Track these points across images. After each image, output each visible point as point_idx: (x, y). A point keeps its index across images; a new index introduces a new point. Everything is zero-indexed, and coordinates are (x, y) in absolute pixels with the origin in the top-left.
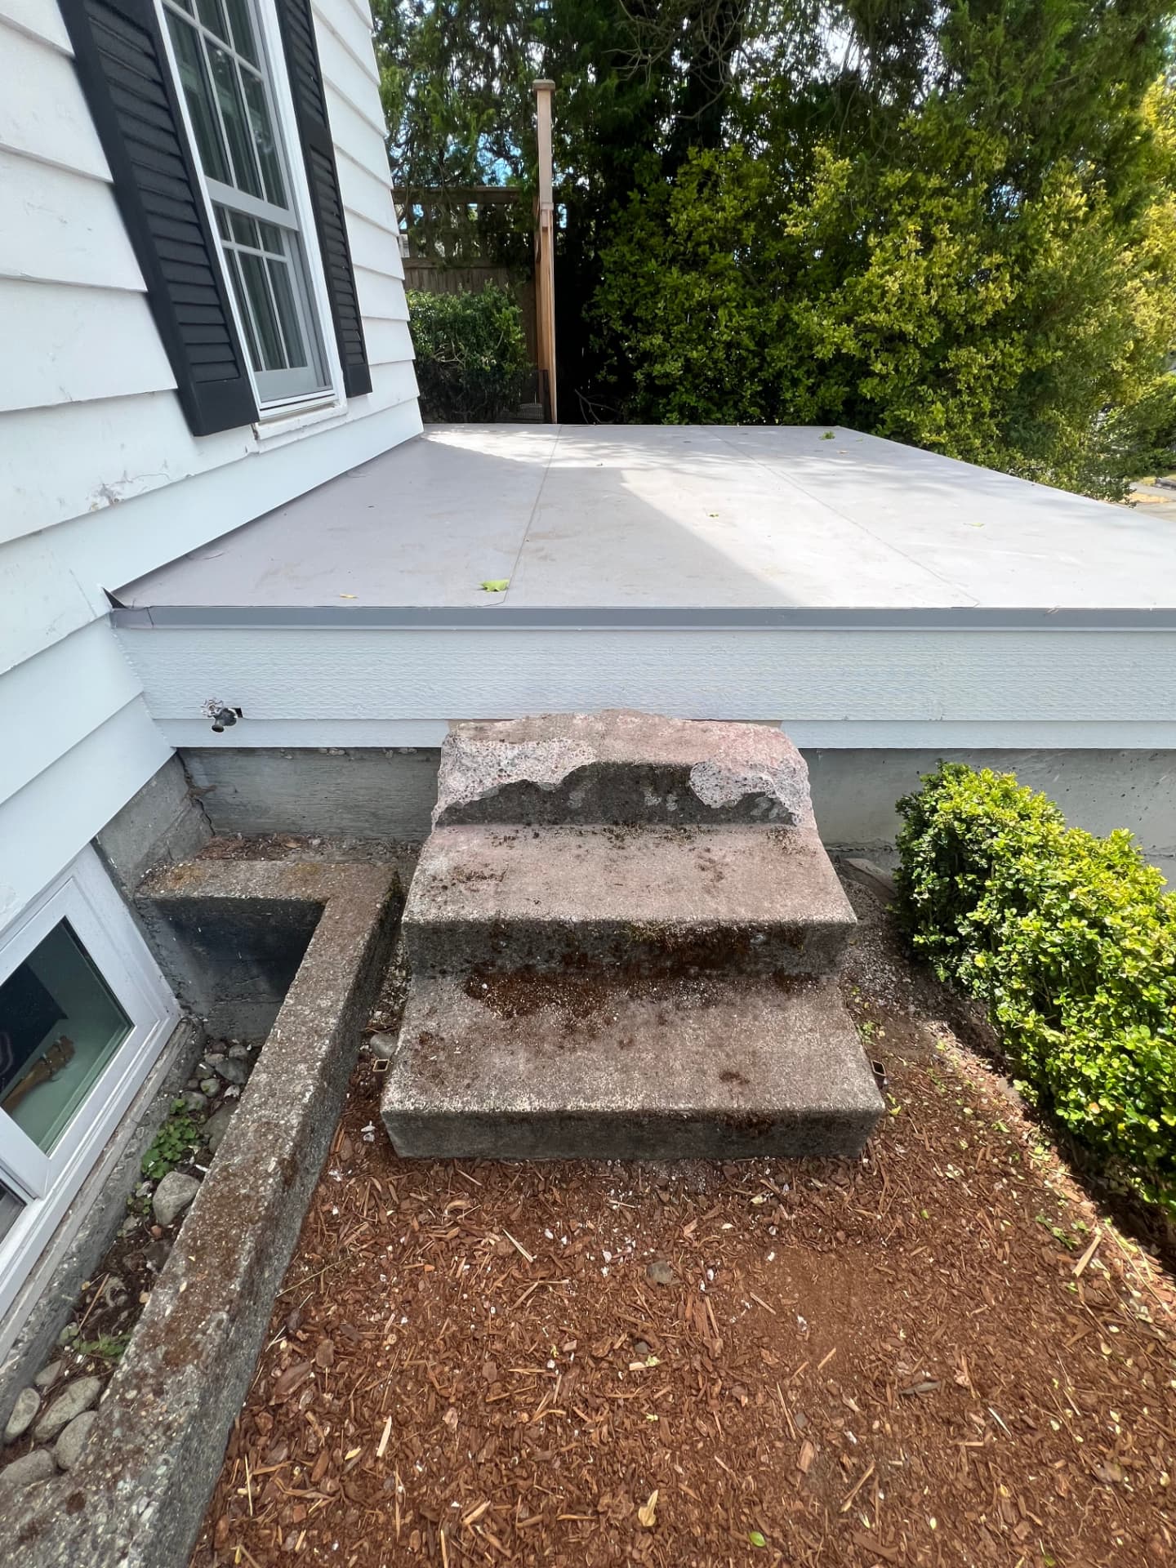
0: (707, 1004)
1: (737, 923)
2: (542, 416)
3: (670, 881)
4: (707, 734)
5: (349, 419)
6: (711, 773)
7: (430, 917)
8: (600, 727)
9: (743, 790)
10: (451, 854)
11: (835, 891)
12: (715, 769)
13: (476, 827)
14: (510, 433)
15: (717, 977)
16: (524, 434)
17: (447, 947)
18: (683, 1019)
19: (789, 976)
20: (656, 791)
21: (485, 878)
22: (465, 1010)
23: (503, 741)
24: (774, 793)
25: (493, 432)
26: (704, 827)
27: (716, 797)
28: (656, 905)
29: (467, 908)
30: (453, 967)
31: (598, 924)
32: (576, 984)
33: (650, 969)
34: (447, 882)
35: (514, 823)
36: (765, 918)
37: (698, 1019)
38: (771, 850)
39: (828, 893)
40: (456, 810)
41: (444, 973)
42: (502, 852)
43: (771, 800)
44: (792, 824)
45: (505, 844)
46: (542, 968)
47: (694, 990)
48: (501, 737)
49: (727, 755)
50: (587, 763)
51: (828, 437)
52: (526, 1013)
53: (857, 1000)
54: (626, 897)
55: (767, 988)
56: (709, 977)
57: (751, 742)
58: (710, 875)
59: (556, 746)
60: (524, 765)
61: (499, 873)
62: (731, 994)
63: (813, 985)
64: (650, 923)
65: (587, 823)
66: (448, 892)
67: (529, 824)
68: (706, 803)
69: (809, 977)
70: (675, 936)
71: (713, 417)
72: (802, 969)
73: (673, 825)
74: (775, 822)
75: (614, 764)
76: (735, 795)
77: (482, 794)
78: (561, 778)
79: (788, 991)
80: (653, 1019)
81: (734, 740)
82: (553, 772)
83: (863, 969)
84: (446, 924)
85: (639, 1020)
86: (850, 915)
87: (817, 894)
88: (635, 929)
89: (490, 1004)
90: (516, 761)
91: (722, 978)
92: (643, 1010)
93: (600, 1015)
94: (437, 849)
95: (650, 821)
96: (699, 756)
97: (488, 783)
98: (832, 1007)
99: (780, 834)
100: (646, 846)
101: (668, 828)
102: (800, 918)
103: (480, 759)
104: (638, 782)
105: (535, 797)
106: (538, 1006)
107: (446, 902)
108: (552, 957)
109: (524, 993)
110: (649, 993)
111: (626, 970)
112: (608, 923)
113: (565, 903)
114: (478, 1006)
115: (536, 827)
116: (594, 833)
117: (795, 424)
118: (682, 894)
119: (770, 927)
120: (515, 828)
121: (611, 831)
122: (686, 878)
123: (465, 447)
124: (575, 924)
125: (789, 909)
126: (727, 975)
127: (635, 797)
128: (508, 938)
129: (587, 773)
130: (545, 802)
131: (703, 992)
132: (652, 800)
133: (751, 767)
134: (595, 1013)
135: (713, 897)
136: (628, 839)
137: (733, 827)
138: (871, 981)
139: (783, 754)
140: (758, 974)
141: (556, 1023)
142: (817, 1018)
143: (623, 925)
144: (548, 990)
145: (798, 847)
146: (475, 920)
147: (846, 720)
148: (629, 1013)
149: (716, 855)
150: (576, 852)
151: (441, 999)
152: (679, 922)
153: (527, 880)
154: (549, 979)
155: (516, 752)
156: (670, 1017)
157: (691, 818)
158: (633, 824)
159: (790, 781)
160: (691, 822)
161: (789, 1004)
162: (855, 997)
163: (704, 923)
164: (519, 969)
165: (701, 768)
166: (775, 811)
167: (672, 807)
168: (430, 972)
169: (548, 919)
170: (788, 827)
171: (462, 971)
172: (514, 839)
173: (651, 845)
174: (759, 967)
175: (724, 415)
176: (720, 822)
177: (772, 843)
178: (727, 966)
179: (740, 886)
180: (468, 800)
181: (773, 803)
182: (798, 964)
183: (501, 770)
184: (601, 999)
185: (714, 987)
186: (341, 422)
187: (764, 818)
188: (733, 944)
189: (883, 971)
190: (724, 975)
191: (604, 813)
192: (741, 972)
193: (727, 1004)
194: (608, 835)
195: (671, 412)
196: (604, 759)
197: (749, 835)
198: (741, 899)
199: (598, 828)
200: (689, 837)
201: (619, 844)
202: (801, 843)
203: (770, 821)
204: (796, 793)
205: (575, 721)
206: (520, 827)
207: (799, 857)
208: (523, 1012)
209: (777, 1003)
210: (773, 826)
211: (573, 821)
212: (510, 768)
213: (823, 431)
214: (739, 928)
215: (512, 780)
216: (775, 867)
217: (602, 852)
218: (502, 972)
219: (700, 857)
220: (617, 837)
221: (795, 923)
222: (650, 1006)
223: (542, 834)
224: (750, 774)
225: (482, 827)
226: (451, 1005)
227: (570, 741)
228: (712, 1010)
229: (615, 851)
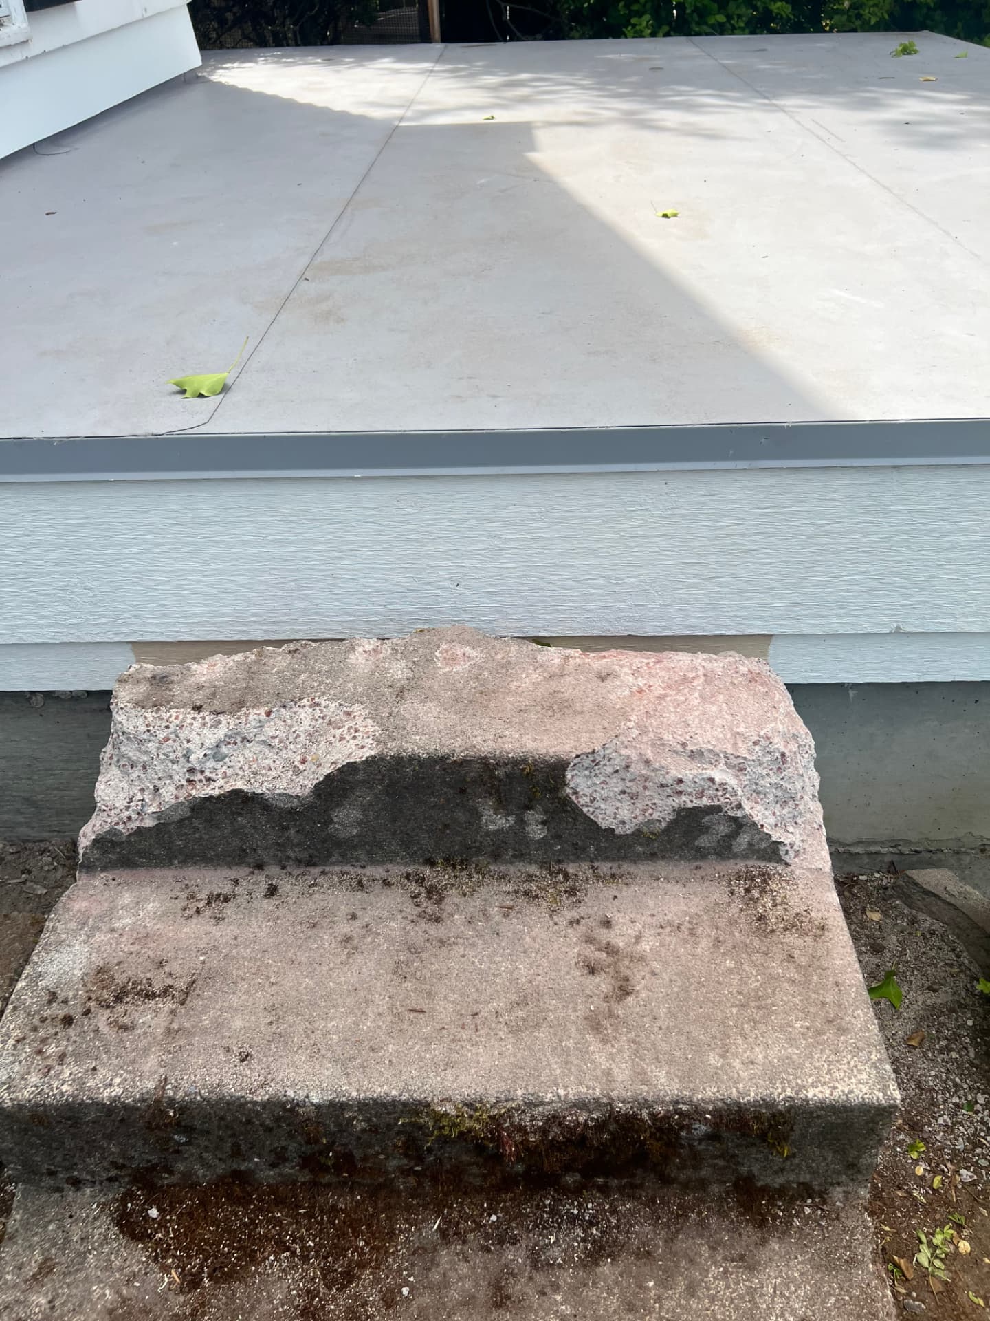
0: (595, 1255)
1: (645, 1104)
2: (416, 28)
3: (523, 1001)
4: (609, 684)
5: (34, 49)
6: (609, 770)
7: (25, 1095)
8: (399, 670)
9: (677, 802)
10: (99, 937)
11: (858, 1023)
12: (618, 763)
13: (159, 872)
14: (360, 62)
15: (621, 1189)
16: (386, 63)
17: (69, 1143)
18: (543, 1293)
19: (765, 1190)
20: (502, 805)
21: (151, 996)
22: (108, 1268)
23: (198, 708)
24: (739, 806)
25: (329, 61)
26: (604, 868)
27: (624, 814)
28: (485, 1061)
29: (102, 1072)
30: (92, 1173)
31: (364, 1106)
32: (334, 1208)
33: (484, 1177)
34: (75, 1009)
35: (230, 865)
36: (708, 1093)
37: (574, 1293)
38: (733, 922)
39: (843, 1031)
40: (114, 844)
41: (77, 1184)
42: (198, 930)
43: (735, 819)
44: (780, 860)
45: (208, 913)
46: (268, 1175)
47: (573, 1219)
48: (198, 698)
49: (644, 731)
50: (360, 755)
51: (906, 51)
52: (228, 1277)
53: (920, 1171)
54: (428, 1041)
55: (723, 1215)
56: (605, 1190)
57: (694, 700)
58: (603, 984)
59: (305, 716)
60: (240, 757)
61: (181, 984)
62: (647, 1228)
63: (815, 1207)
64: (469, 1105)
65: (373, 862)
66: (72, 1032)
67: (260, 866)
68: (604, 824)
69: (807, 1191)
70: (522, 1129)
71: (711, 21)
72: (792, 1177)
73: (543, 865)
74: (745, 857)
75: (412, 759)
76: (662, 810)
77: (158, 815)
78: (310, 785)
79: (762, 1224)
80: (483, 1293)
81: (661, 698)
82: (297, 772)
83: (934, 1103)
84: (57, 1108)
85: (454, 1295)
86: (884, 1089)
87: (819, 1033)
88: (438, 1117)
89: (159, 1255)
90: (224, 750)
91: (630, 1192)
92: (464, 1268)
93: (377, 1281)
94: (73, 925)
95: (496, 857)
96: (585, 738)
97: (169, 794)
98: (852, 1261)
99: (756, 884)
100: (485, 913)
101: (533, 869)
102: (781, 1093)
103: (152, 746)
104: (463, 792)
105: (263, 819)
106: (253, 1259)
107: (62, 1057)
108: (285, 1160)
109: (230, 1231)
110: (479, 1226)
111: (435, 1179)
112: (384, 1105)
113: (301, 1058)
114: (137, 1256)
115: (274, 870)
116: (387, 884)
117: (854, 30)
118: (542, 1034)
119: (717, 1113)
120: (233, 874)
121: (421, 880)
122: (557, 993)
123: (270, 91)
124: (318, 1107)
125: (757, 1070)
126: (641, 1186)
127: (461, 816)
128: (188, 1130)
129: (361, 776)
130: (285, 829)
131: (591, 1224)
132: (496, 821)
133: (692, 755)
134: (367, 1275)
135: (605, 1041)
136: (452, 897)
137: (662, 868)
138: (949, 1129)
139: (760, 726)
140: (703, 1184)
141: (288, 1299)
142: (817, 1291)
143: (416, 1108)
144: (278, 1222)
145: (789, 916)
146: (114, 1100)
147: (898, 632)
148: (435, 1276)
149: (620, 937)
150: (344, 928)
151: (67, 1240)
152: (530, 1105)
153: (235, 1000)
154: (282, 1197)
155: (222, 732)
156: (515, 1288)
157: (578, 853)
158: (464, 864)
159: (774, 779)
160: (577, 859)
161: (764, 1254)
162: (916, 1162)
163: (581, 1105)
164: (221, 1178)
165: (587, 762)
166: (744, 839)
167: (536, 832)
168: (48, 1181)
169: (261, 1096)
170: (772, 868)
171: (110, 1180)
172: (226, 900)
173: (495, 911)
174: (704, 1173)
175: (729, 17)
176: (636, 859)
177: (738, 905)
178: (639, 1172)
179: (662, 1011)
180: (134, 826)
181: (740, 825)
182: (782, 1170)
183: (191, 770)
184: (383, 1239)
185: (614, 1212)
186: (18, 55)
187: (724, 850)
188: (643, 1143)
189: (971, 1105)
190: (633, 1186)
191: (406, 844)
192: (666, 1181)
193: (638, 1255)
194: (414, 887)
195: (640, 14)
196: (392, 749)
197: (694, 886)
198: (664, 1046)
199: (396, 871)
200: (572, 892)
201: (431, 908)
202: (796, 905)
203: (735, 856)
204: (787, 799)
205: (352, 659)
206: (241, 872)
207: (791, 938)
208: (222, 1275)
209: (738, 1250)
210: (741, 865)
211: (345, 860)
212: (211, 764)
213: (895, 40)
214: (653, 1116)
215: (213, 790)
216: (739, 965)
217: (395, 928)
218: (188, 1182)
219: (590, 940)
220: (430, 891)
221: (770, 1104)
222: (479, 1259)
223: (285, 886)
224: (689, 772)
225: (170, 873)
226: (83, 1255)
227: (333, 706)
228: (606, 1268)
229: (423, 925)
